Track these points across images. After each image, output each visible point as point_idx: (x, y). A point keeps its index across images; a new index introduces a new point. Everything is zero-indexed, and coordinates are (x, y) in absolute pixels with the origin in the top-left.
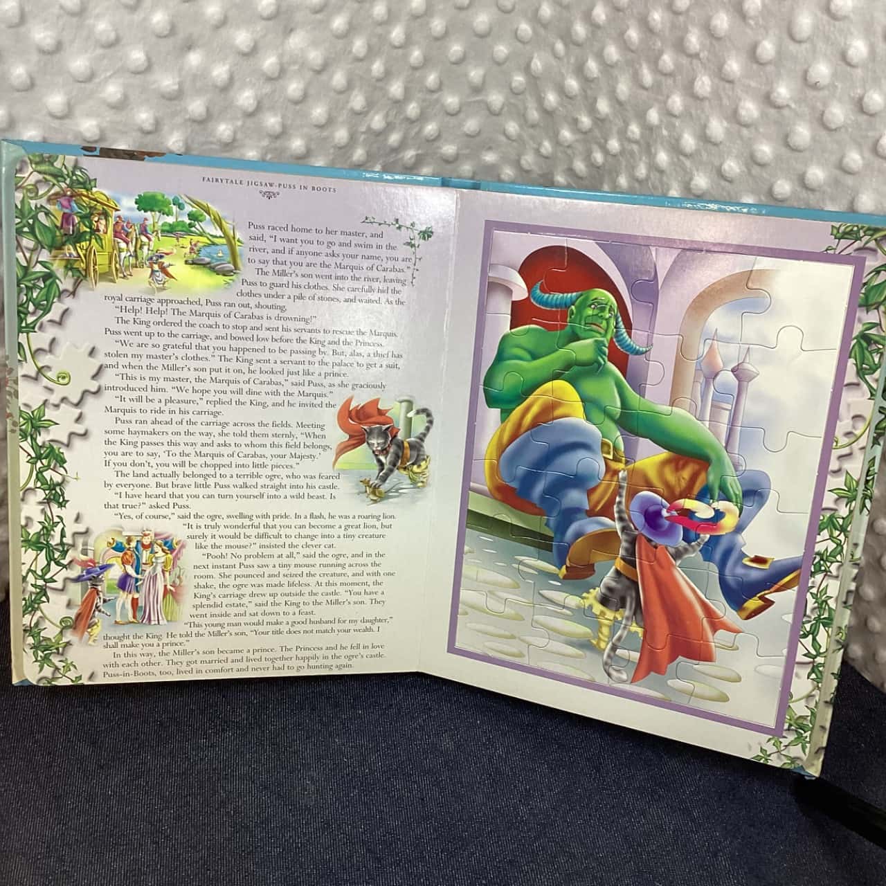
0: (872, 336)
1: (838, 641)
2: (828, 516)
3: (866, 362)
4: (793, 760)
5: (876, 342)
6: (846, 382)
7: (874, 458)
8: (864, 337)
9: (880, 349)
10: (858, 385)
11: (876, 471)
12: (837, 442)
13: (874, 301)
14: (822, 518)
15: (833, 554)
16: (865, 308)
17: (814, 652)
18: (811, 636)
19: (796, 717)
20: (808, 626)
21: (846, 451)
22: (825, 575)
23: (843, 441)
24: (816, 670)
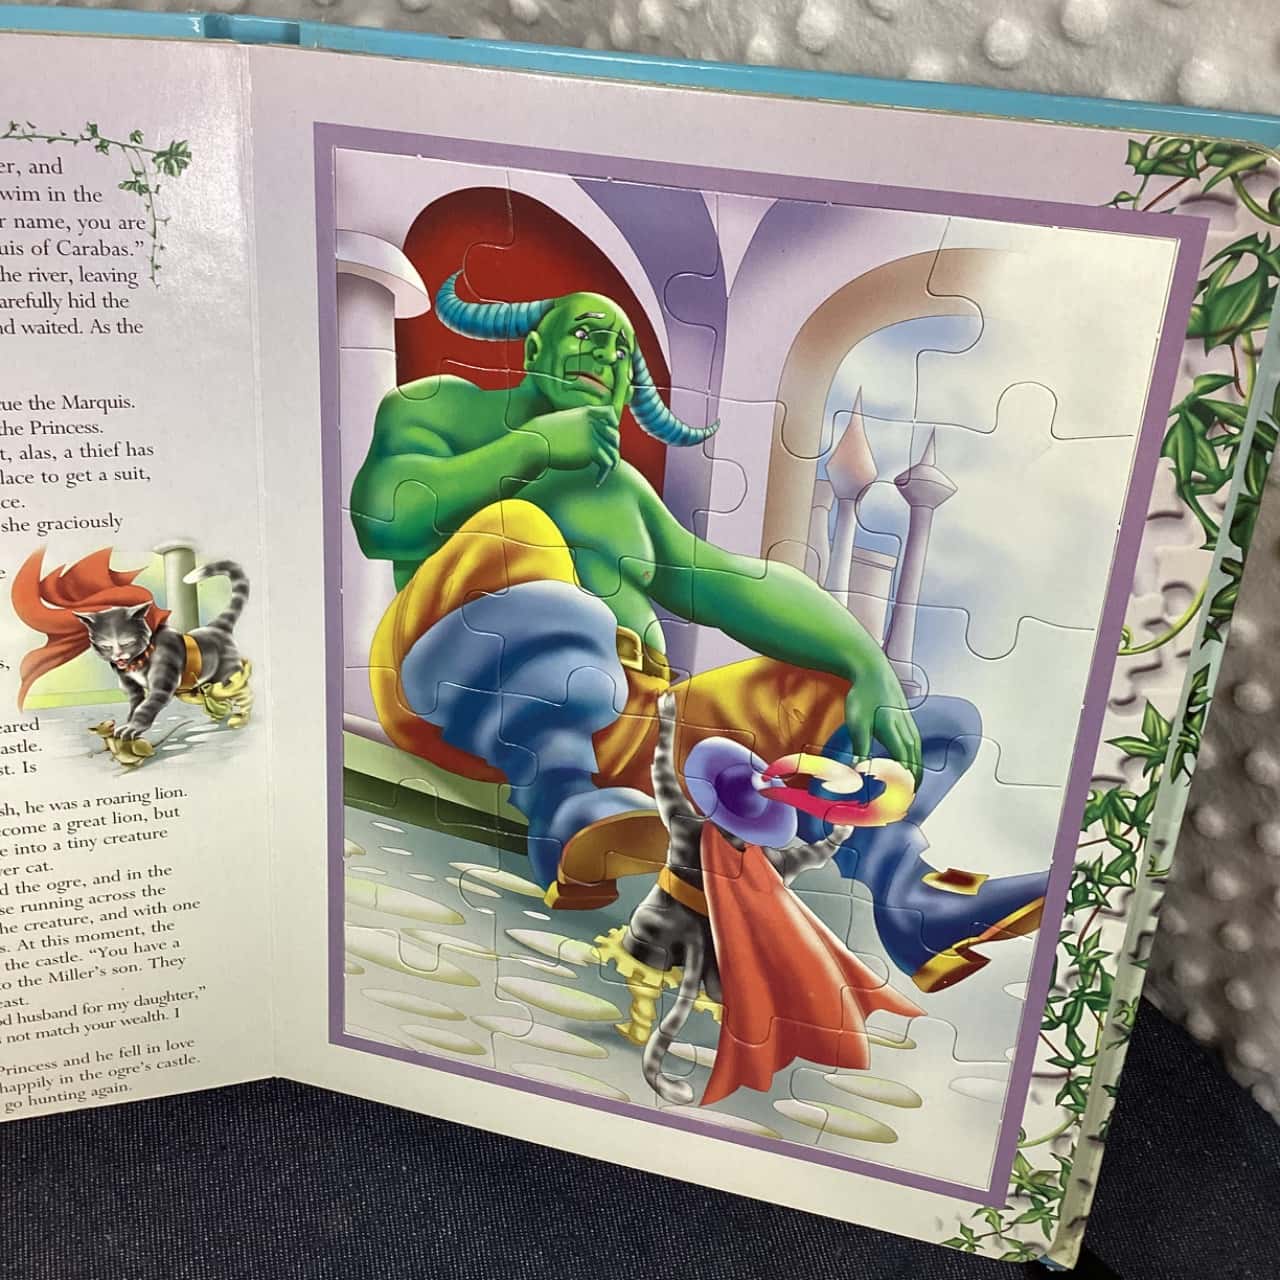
0: (1216, 407)
1: (1118, 1028)
2: (1105, 792)
3: (1199, 464)
4: (1025, 1248)
5: (1226, 421)
6: (1151, 511)
7: (1207, 668)
8: (1197, 408)
9: (1234, 435)
10: (1179, 516)
11: (1210, 694)
12: (1127, 641)
13: (1223, 325)
14: (1091, 797)
15: (1114, 870)
16: (1202, 341)
17: (1071, 1058)
18: (1064, 1026)
19: (1030, 1174)
20: (1058, 1008)
21: (1149, 659)
22: (1096, 911)
23: (1142, 637)
24: (1074, 1089)
